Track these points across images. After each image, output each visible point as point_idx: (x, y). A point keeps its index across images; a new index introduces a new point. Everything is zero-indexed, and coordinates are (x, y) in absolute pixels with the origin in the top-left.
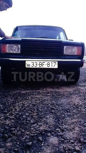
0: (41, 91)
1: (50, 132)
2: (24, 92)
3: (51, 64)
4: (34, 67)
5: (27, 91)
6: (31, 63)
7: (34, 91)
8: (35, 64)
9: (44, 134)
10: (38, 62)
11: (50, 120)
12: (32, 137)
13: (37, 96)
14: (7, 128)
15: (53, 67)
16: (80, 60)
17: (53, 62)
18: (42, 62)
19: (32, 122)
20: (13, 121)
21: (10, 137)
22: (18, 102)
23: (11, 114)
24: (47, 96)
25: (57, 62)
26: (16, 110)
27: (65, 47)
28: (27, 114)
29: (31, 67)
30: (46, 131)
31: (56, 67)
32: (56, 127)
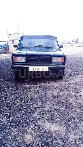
0: (38, 86)
1: (38, 108)
2: (28, 86)
3: (44, 69)
4: (34, 71)
5: (30, 86)
6: (32, 68)
7: (34, 85)
8: (34, 69)
9: (36, 108)
10: (36, 68)
11: (40, 103)
12: (31, 109)
13: (35, 90)
14: (21, 106)
15: (45, 71)
16: (62, 66)
17: (45, 68)
18: (39, 68)
19: (32, 104)
20: (23, 103)
21: (23, 109)
22: (25, 93)
23: (22, 100)
24: (41, 89)
25: (48, 68)
26: (24, 98)
27: (53, 58)
28: (30, 100)
29: (32, 71)
30: (37, 107)
31: (48, 70)
32: (41, 105)
